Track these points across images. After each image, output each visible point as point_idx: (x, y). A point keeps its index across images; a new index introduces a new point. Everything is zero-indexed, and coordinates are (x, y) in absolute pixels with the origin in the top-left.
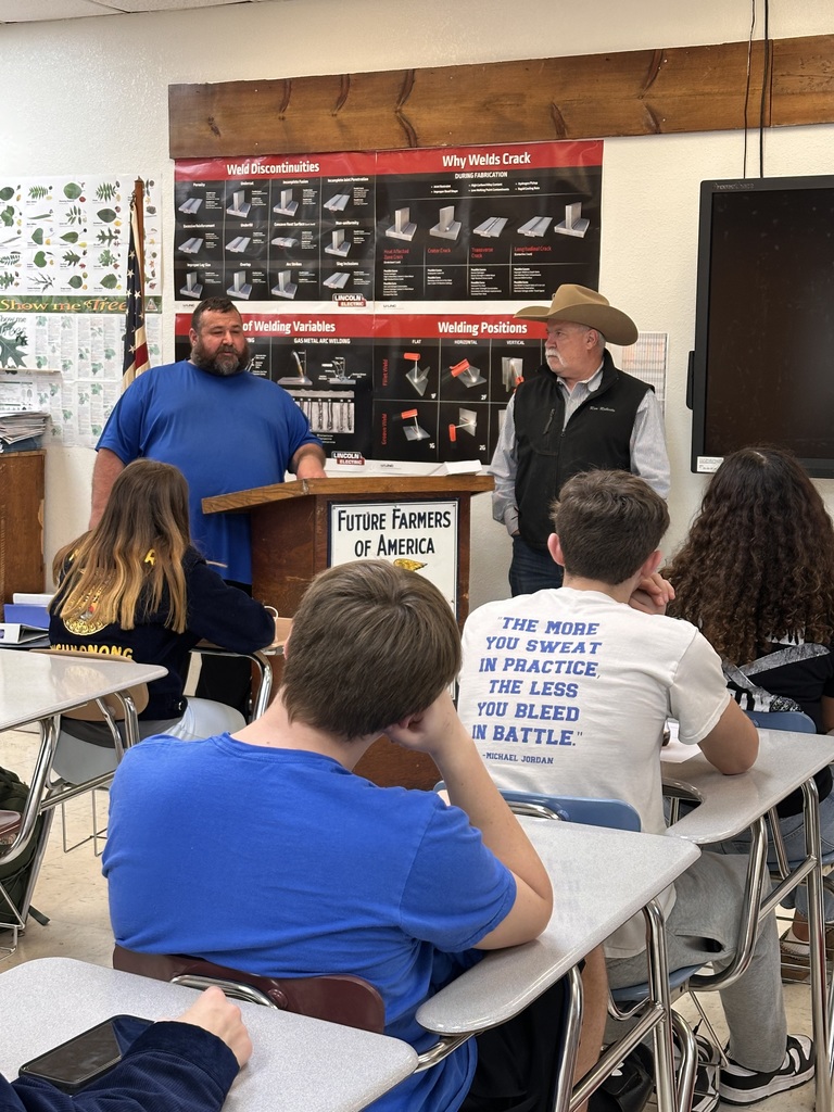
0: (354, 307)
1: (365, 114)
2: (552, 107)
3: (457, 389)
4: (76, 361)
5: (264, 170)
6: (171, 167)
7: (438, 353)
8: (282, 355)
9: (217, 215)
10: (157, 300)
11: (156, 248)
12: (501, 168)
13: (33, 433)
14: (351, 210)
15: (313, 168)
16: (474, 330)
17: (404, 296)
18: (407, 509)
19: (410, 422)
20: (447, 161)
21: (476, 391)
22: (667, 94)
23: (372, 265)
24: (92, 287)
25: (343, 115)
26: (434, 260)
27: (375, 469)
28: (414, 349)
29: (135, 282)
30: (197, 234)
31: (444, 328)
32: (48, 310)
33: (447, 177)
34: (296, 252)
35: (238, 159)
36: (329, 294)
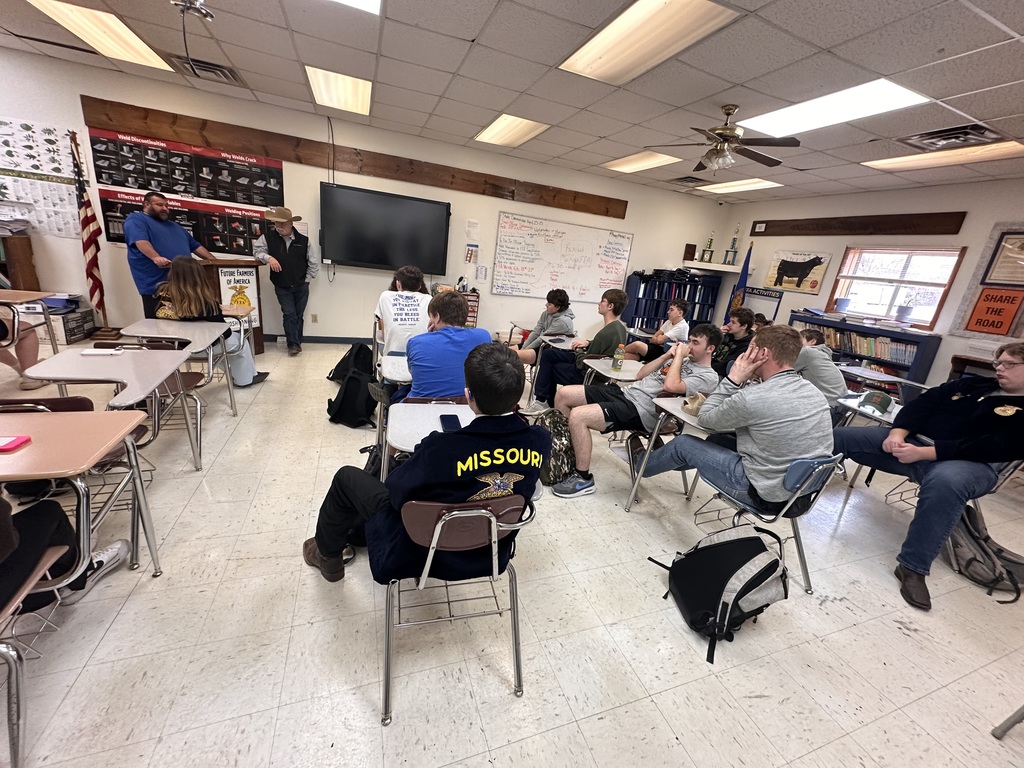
0: (188, 198)
1: (185, 130)
2: (263, 147)
3: (235, 230)
4: (42, 201)
5: (138, 141)
6: (87, 129)
7: (226, 219)
9: (116, 154)
12: (245, 162)
13: (23, 228)
14: (182, 164)
15: (163, 145)
16: (240, 213)
17: (209, 198)
19: (217, 240)
20: (223, 155)
21: (243, 233)
22: (304, 152)
23: (195, 185)
24: (47, 169)
25: (175, 128)
26: (223, 188)
28: (216, 216)
29: (79, 173)
30: (106, 159)
31: (227, 210)
32: (21, 177)
33: (224, 160)
34: (158, 174)
35: (125, 134)
36: (176, 192)
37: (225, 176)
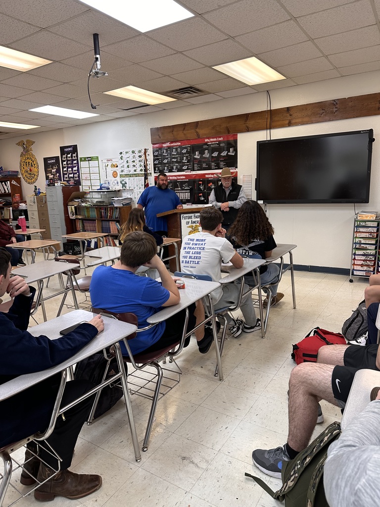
0: (189, 173)
1: (189, 131)
2: (227, 127)
3: (209, 188)
4: (136, 187)
5: (170, 145)
6: (152, 145)
7: (206, 181)
8: (175, 184)
9: (161, 155)
10: (151, 173)
11: (150, 163)
12: (217, 141)
13: (129, 202)
14: (187, 152)
15: (179, 144)
16: (213, 176)
17: (198, 170)
19: (201, 196)
20: (206, 140)
22: (250, 123)
23: (192, 164)
24: (138, 172)
25: (184, 132)
26: (204, 162)
27: (194, 206)
28: (201, 181)
29: (146, 170)
30: (158, 159)
31: (207, 176)
32: (130, 177)
33: (206, 144)
34: (177, 162)
35: (165, 143)
36: (183, 170)
37: (207, 154)
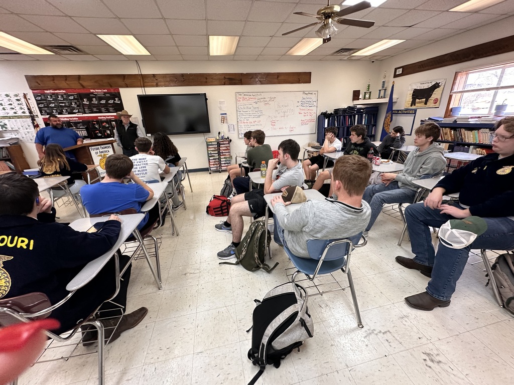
0: (81, 115)
1: (72, 82)
2: (108, 83)
3: (104, 127)
4: (21, 128)
5: (53, 92)
6: (31, 91)
7: (100, 122)
8: (69, 124)
9: (46, 100)
10: (37, 116)
11: (33, 106)
12: (102, 92)
13: (16, 141)
14: (74, 99)
15: (64, 91)
16: (105, 118)
17: (90, 113)
18: (102, 146)
19: (98, 133)
20: (91, 91)
21: (108, 127)
22: (128, 81)
23: (82, 108)
24: (20, 113)
25: (67, 82)
26: (94, 107)
27: (93, 141)
28: (95, 121)
29: (31, 112)
30: (42, 103)
31: (99, 118)
32: (10, 118)
33: (92, 93)
34: (65, 106)
35: (47, 90)
36: (75, 113)
37: (95, 101)
